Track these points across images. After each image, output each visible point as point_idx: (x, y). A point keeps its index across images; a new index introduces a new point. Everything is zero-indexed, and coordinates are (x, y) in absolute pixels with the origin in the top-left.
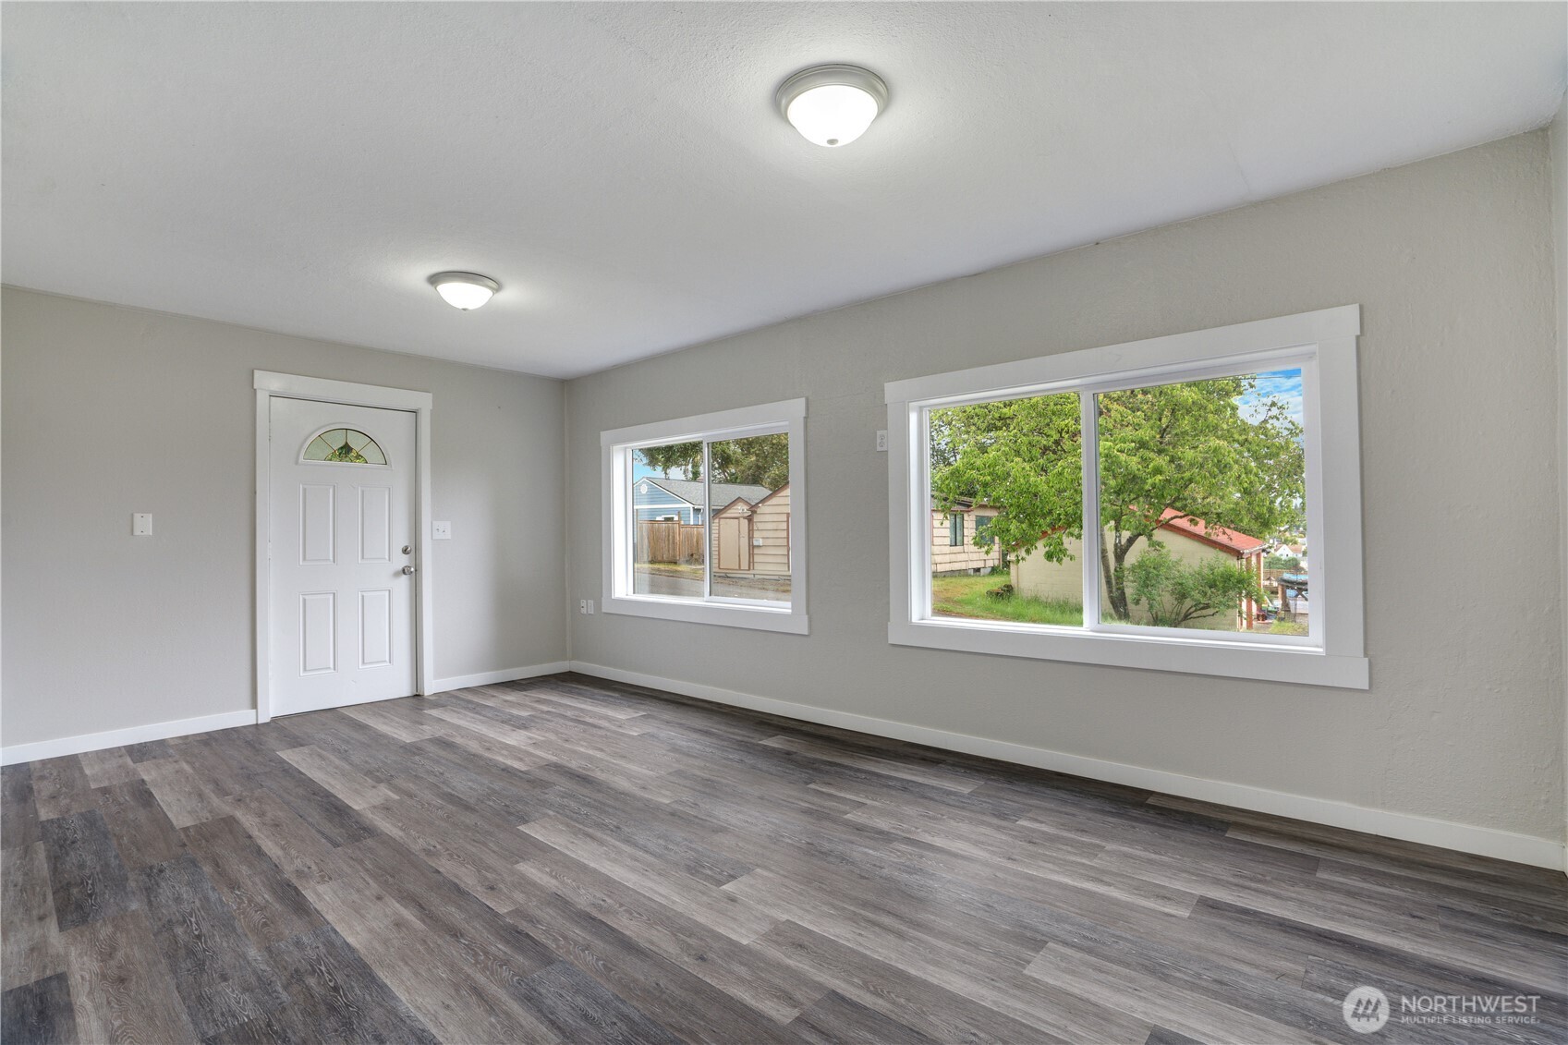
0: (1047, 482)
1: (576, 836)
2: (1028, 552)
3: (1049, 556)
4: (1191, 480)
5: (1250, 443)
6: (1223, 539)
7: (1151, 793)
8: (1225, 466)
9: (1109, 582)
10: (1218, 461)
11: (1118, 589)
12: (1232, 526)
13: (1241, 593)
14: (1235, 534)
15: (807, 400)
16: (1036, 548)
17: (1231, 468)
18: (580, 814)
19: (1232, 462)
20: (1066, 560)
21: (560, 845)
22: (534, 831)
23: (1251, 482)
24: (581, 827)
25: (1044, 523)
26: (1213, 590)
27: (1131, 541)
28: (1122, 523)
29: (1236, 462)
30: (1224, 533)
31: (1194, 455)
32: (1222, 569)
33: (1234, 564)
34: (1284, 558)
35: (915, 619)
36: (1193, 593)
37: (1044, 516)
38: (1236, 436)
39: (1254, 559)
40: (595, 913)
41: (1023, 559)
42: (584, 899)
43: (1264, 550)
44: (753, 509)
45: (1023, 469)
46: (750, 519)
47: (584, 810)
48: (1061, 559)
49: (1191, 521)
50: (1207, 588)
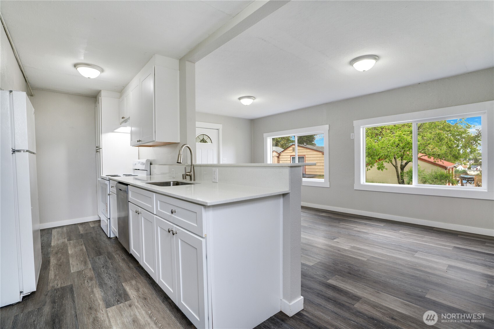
0: (378, 145)
2: (371, 167)
3: (379, 168)
4: (429, 144)
5: (451, 131)
6: (440, 163)
7: (434, 227)
8: (442, 139)
9: (398, 177)
10: (439, 137)
11: (401, 179)
12: (444, 159)
13: (446, 181)
14: (445, 162)
15: (329, 125)
16: (374, 166)
17: (444, 139)
19: (445, 138)
20: (384, 170)
23: (452, 144)
25: (377, 158)
26: (436, 180)
27: (406, 164)
28: (404, 158)
29: (446, 137)
30: (441, 161)
31: (431, 136)
32: (439, 173)
33: (444, 172)
34: (460, 170)
35: (362, 183)
36: (429, 181)
37: (377, 156)
38: (446, 129)
39: (451, 169)
41: (369, 169)
43: (454, 167)
44: (279, 154)
45: (370, 141)
46: (278, 157)
48: (383, 170)
49: (428, 157)
50: (434, 179)
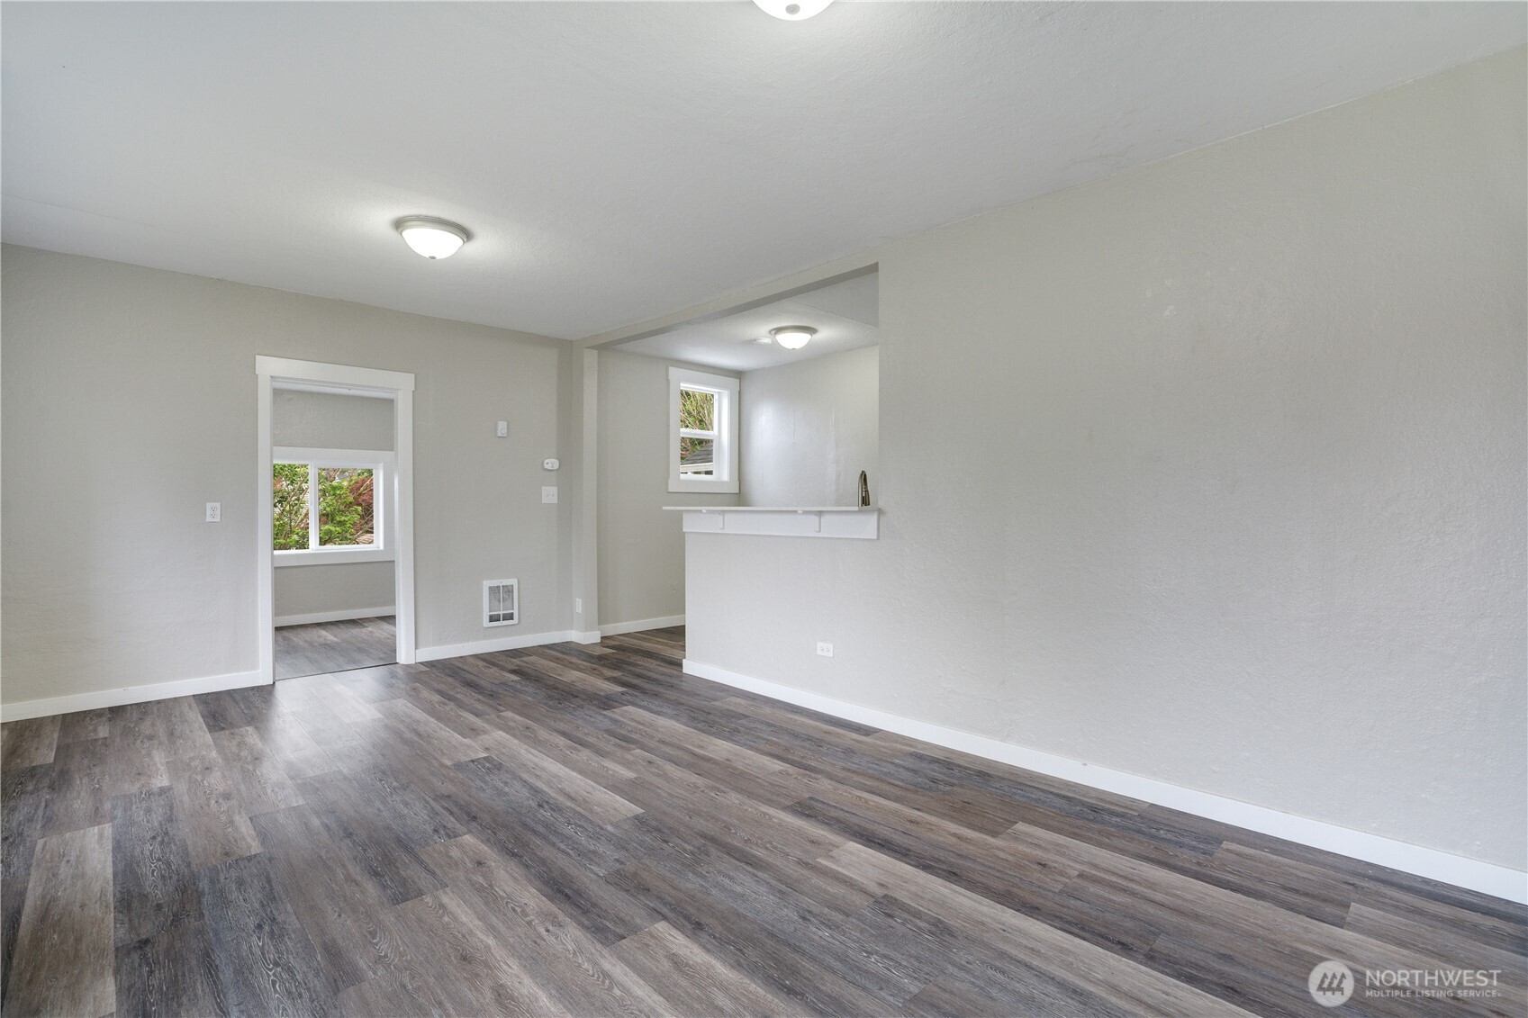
1: (584, 799)
18: (576, 824)
21: (600, 790)
22: (628, 808)
24: (578, 809)
40: (579, 747)
42: (585, 755)
47: (569, 830)
